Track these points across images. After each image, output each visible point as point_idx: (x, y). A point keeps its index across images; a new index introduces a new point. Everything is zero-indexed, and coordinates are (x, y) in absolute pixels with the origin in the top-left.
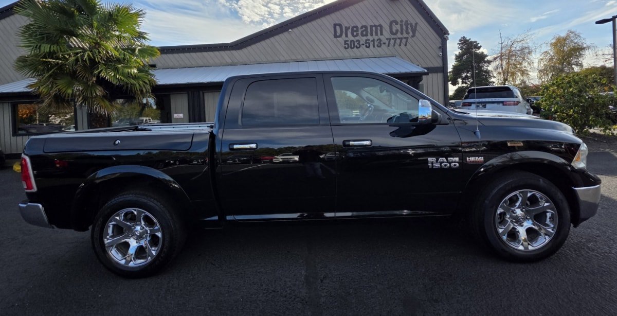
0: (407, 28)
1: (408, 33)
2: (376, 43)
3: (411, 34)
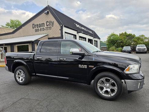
0: (51, 23)
2: (43, 29)
3: (52, 25)
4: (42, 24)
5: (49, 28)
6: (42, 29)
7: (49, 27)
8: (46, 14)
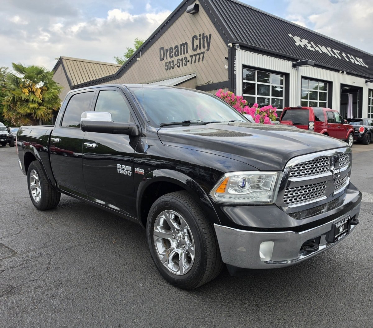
0: (204, 41)
1: (204, 47)
2: (184, 62)
3: (206, 48)
4: (181, 45)
5: (198, 56)
6: (182, 60)
7: (199, 54)
8: (193, 14)
